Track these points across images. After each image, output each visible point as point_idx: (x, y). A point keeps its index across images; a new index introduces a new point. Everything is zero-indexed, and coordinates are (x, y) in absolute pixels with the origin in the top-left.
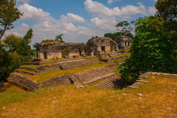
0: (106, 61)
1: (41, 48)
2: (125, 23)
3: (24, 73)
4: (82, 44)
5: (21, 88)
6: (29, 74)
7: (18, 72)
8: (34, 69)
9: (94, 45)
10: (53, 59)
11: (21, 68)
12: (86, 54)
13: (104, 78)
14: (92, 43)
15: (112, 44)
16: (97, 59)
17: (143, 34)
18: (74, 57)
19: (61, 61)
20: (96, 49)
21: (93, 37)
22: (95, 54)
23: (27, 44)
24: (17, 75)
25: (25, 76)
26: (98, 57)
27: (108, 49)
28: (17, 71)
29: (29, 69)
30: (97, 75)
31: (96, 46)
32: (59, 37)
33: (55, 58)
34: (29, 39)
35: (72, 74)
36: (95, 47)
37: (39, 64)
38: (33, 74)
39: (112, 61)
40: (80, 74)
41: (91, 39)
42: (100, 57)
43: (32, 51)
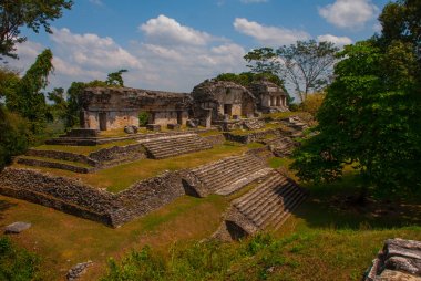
0: (242, 140)
1: (94, 100)
2: (266, 52)
3: (52, 166)
4: (185, 96)
5: (55, 208)
6: (72, 169)
7: (30, 163)
8: (84, 158)
9: (210, 101)
10: (125, 130)
11: (36, 153)
12: (195, 122)
13: (256, 181)
14: (206, 96)
15: (246, 100)
16: (221, 134)
17: (362, 80)
18: (170, 127)
19: (144, 138)
20: (216, 111)
21: (207, 81)
22: (213, 123)
23: (38, 88)
24: (28, 172)
25: (64, 177)
26: (220, 130)
27: (236, 110)
28: (21, 162)
29: (64, 156)
30: (238, 174)
31: (215, 102)
32: (116, 76)
33: (131, 130)
34: (43, 77)
35: (186, 171)
36: (211, 104)
37: (93, 144)
38: (85, 171)
39: (254, 140)
40: (203, 169)
41: (202, 85)
42: (225, 129)
43: (49, 108)
